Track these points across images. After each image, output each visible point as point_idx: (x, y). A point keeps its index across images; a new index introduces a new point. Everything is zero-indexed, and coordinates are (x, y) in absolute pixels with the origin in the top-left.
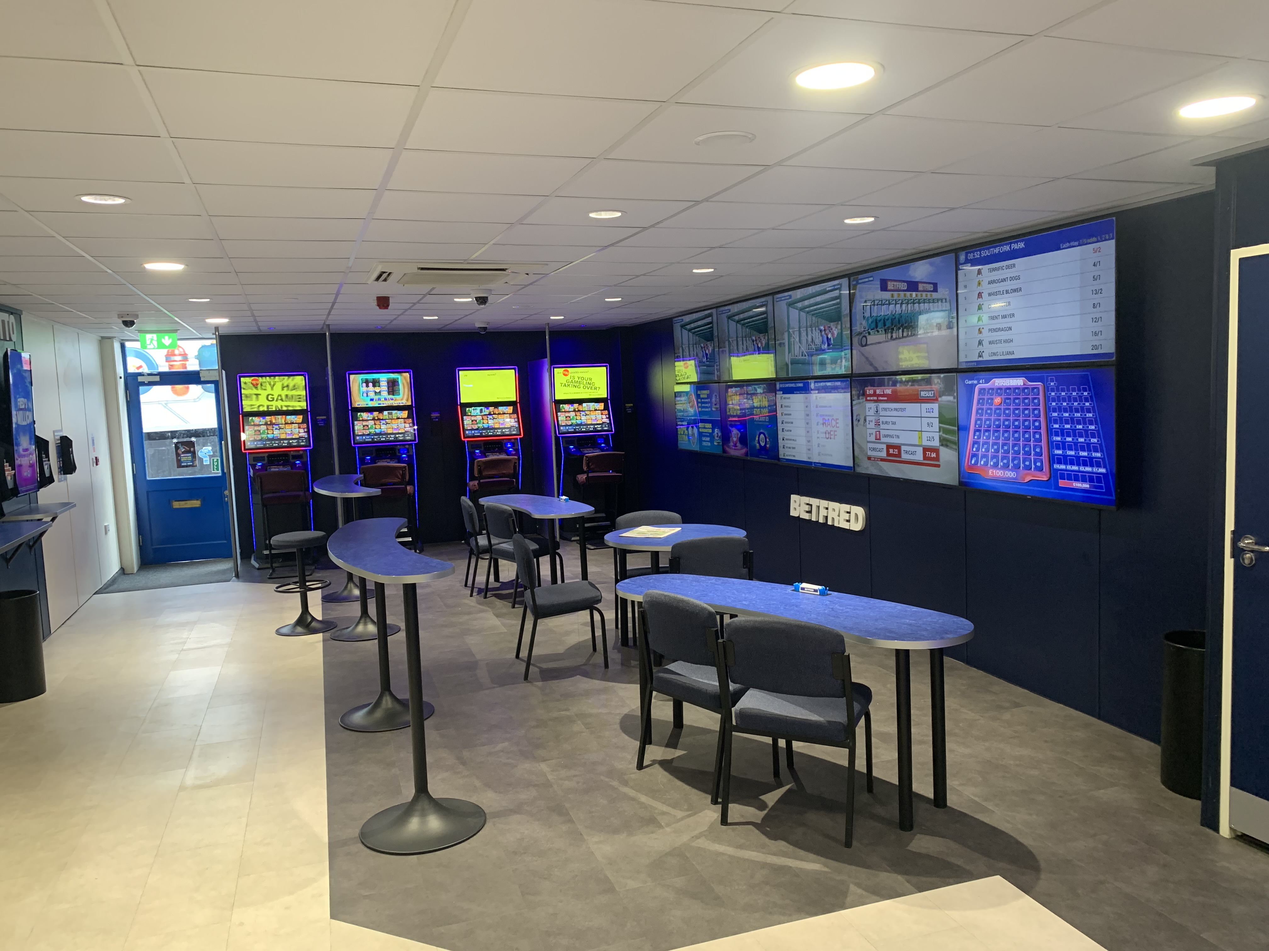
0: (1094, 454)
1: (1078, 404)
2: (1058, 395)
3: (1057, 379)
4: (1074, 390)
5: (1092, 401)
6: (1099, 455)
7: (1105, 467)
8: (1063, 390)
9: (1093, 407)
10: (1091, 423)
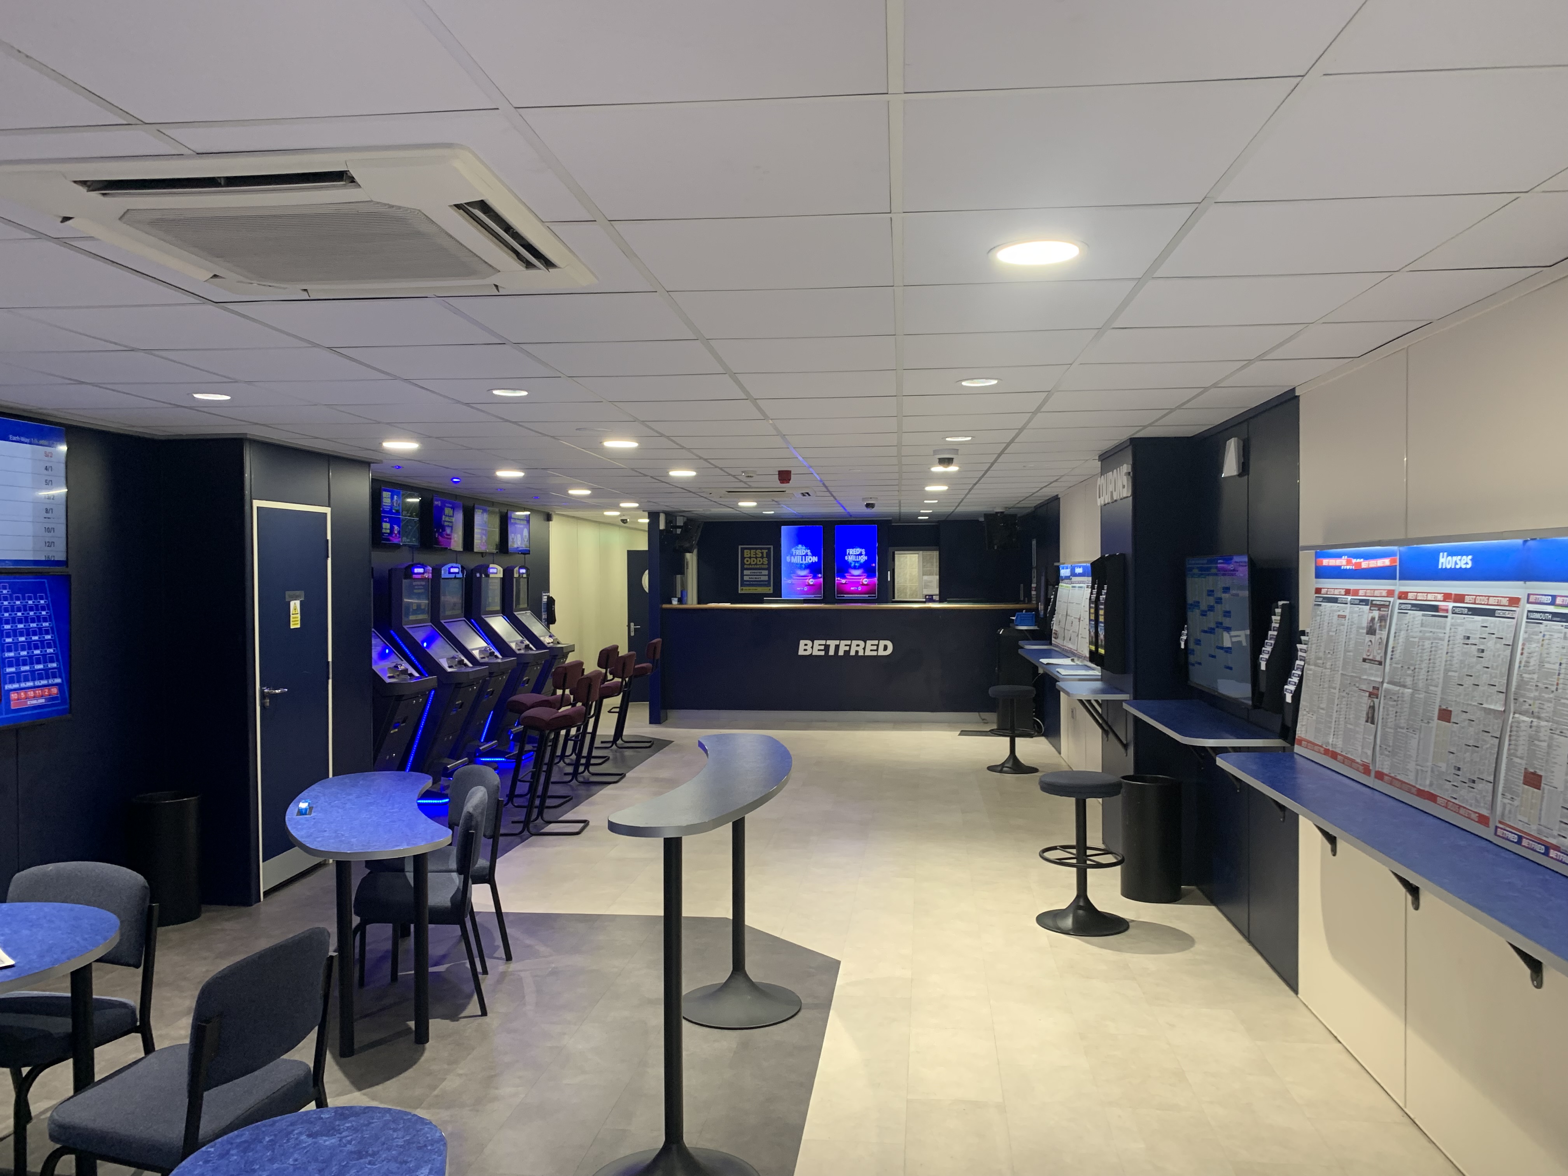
0: (51, 665)
1: (35, 613)
2: (12, 604)
3: (12, 586)
4: (30, 598)
5: (49, 609)
6: (54, 665)
7: (61, 677)
8: (18, 599)
9: (50, 616)
10: (47, 633)
